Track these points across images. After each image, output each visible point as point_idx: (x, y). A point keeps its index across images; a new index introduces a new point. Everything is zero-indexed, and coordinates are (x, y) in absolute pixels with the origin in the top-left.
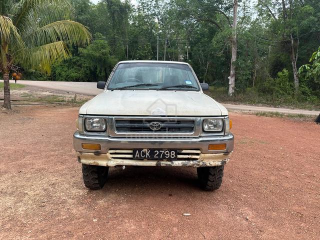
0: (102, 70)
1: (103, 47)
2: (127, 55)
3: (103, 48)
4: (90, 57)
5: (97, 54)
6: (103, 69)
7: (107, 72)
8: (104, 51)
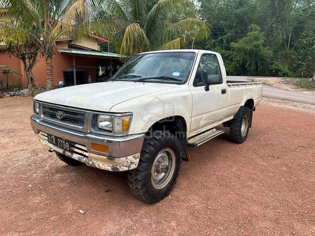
0: (252, 63)
1: (257, 39)
2: (287, 45)
3: (255, 39)
4: (240, 50)
5: (248, 47)
6: (254, 62)
7: (258, 65)
8: (257, 43)
